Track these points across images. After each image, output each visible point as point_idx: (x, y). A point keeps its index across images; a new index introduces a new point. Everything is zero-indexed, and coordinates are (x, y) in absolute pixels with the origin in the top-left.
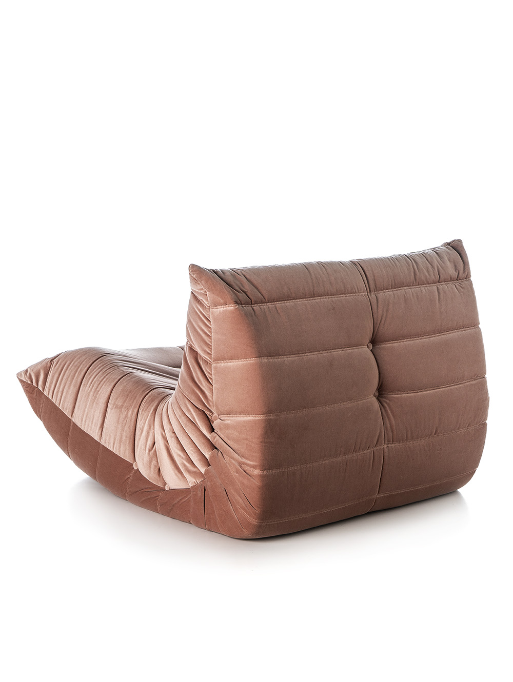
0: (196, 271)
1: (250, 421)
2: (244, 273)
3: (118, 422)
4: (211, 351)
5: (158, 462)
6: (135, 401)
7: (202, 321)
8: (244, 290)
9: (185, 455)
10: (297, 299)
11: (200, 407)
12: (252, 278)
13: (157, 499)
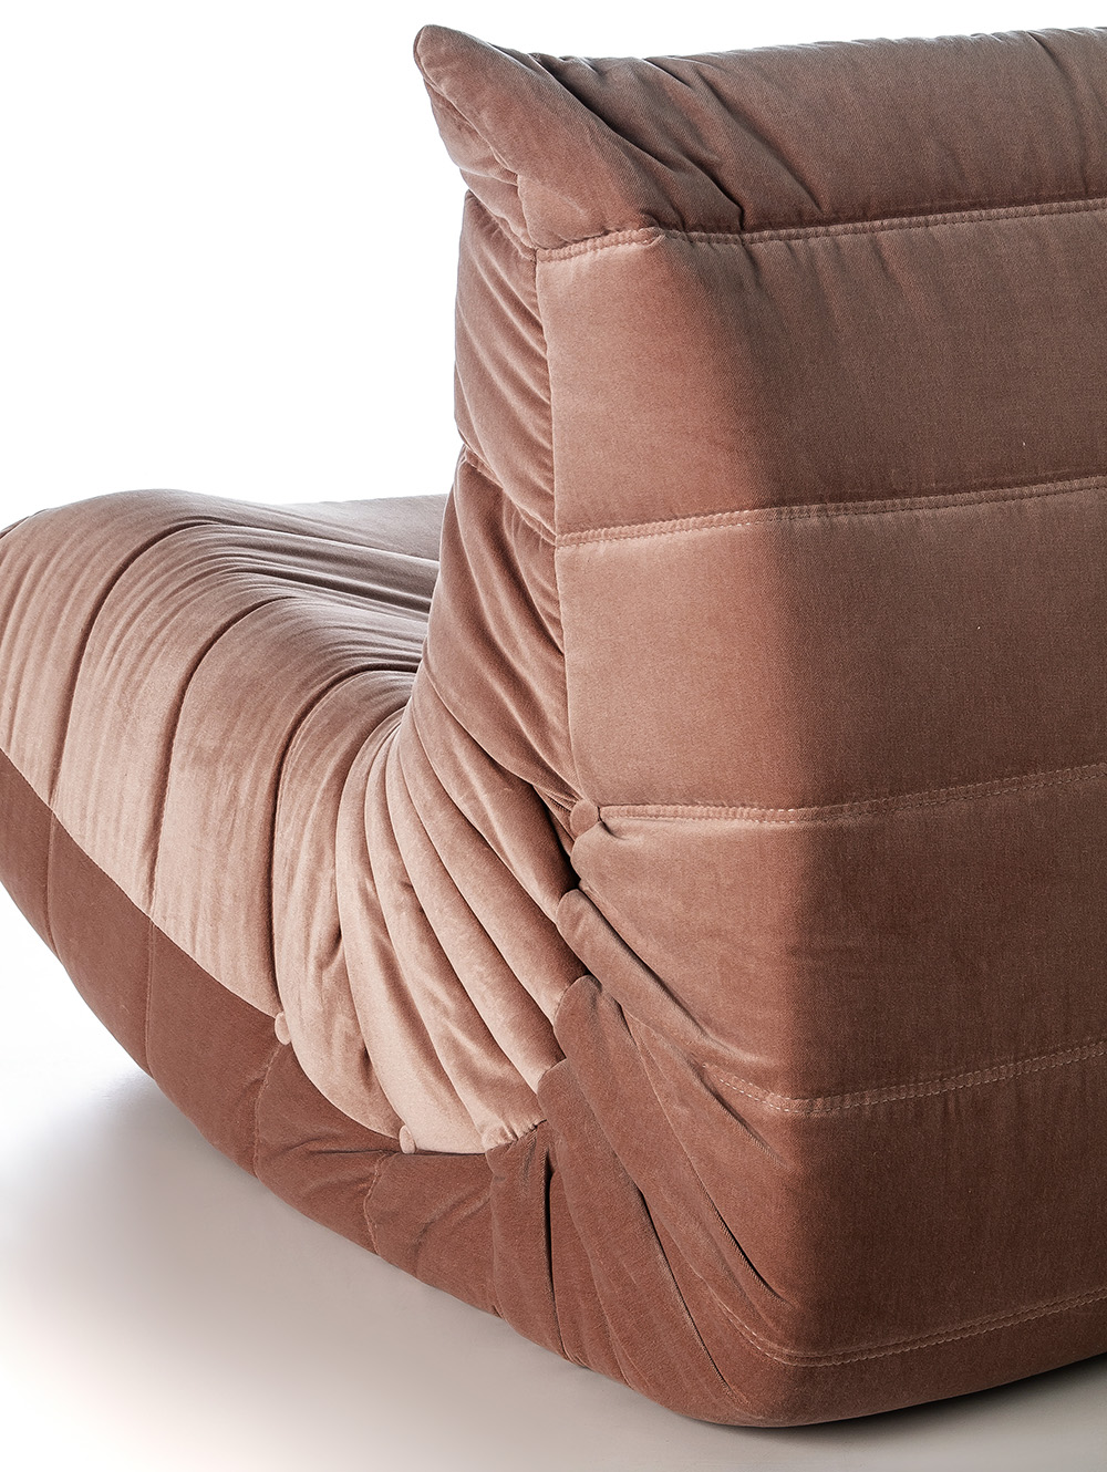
0: (445, 60)
1: (732, 843)
2: (709, 72)
3: (203, 828)
4: (550, 481)
5: (355, 1017)
6: (267, 730)
7: (508, 328)
8: (704, 154)
9: (454, 998)
10: (991, 205)
11: (509, 762)
12: (755, 98)
13: (364, 1192)
